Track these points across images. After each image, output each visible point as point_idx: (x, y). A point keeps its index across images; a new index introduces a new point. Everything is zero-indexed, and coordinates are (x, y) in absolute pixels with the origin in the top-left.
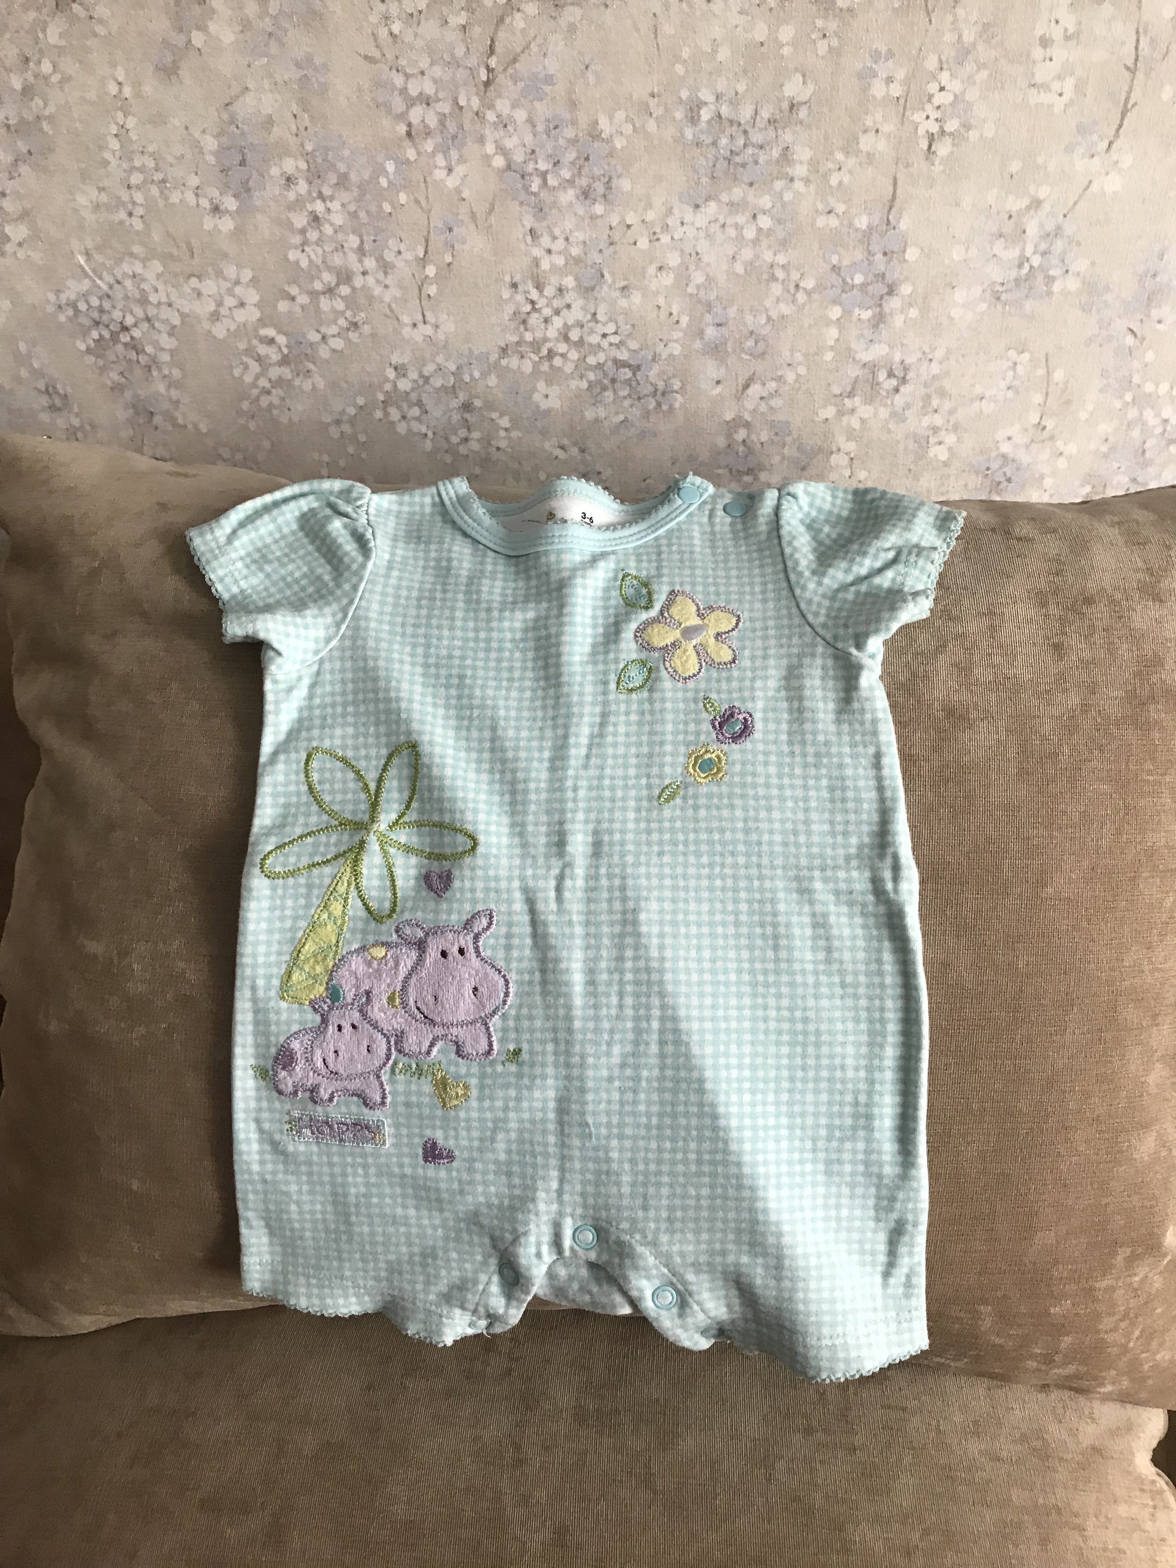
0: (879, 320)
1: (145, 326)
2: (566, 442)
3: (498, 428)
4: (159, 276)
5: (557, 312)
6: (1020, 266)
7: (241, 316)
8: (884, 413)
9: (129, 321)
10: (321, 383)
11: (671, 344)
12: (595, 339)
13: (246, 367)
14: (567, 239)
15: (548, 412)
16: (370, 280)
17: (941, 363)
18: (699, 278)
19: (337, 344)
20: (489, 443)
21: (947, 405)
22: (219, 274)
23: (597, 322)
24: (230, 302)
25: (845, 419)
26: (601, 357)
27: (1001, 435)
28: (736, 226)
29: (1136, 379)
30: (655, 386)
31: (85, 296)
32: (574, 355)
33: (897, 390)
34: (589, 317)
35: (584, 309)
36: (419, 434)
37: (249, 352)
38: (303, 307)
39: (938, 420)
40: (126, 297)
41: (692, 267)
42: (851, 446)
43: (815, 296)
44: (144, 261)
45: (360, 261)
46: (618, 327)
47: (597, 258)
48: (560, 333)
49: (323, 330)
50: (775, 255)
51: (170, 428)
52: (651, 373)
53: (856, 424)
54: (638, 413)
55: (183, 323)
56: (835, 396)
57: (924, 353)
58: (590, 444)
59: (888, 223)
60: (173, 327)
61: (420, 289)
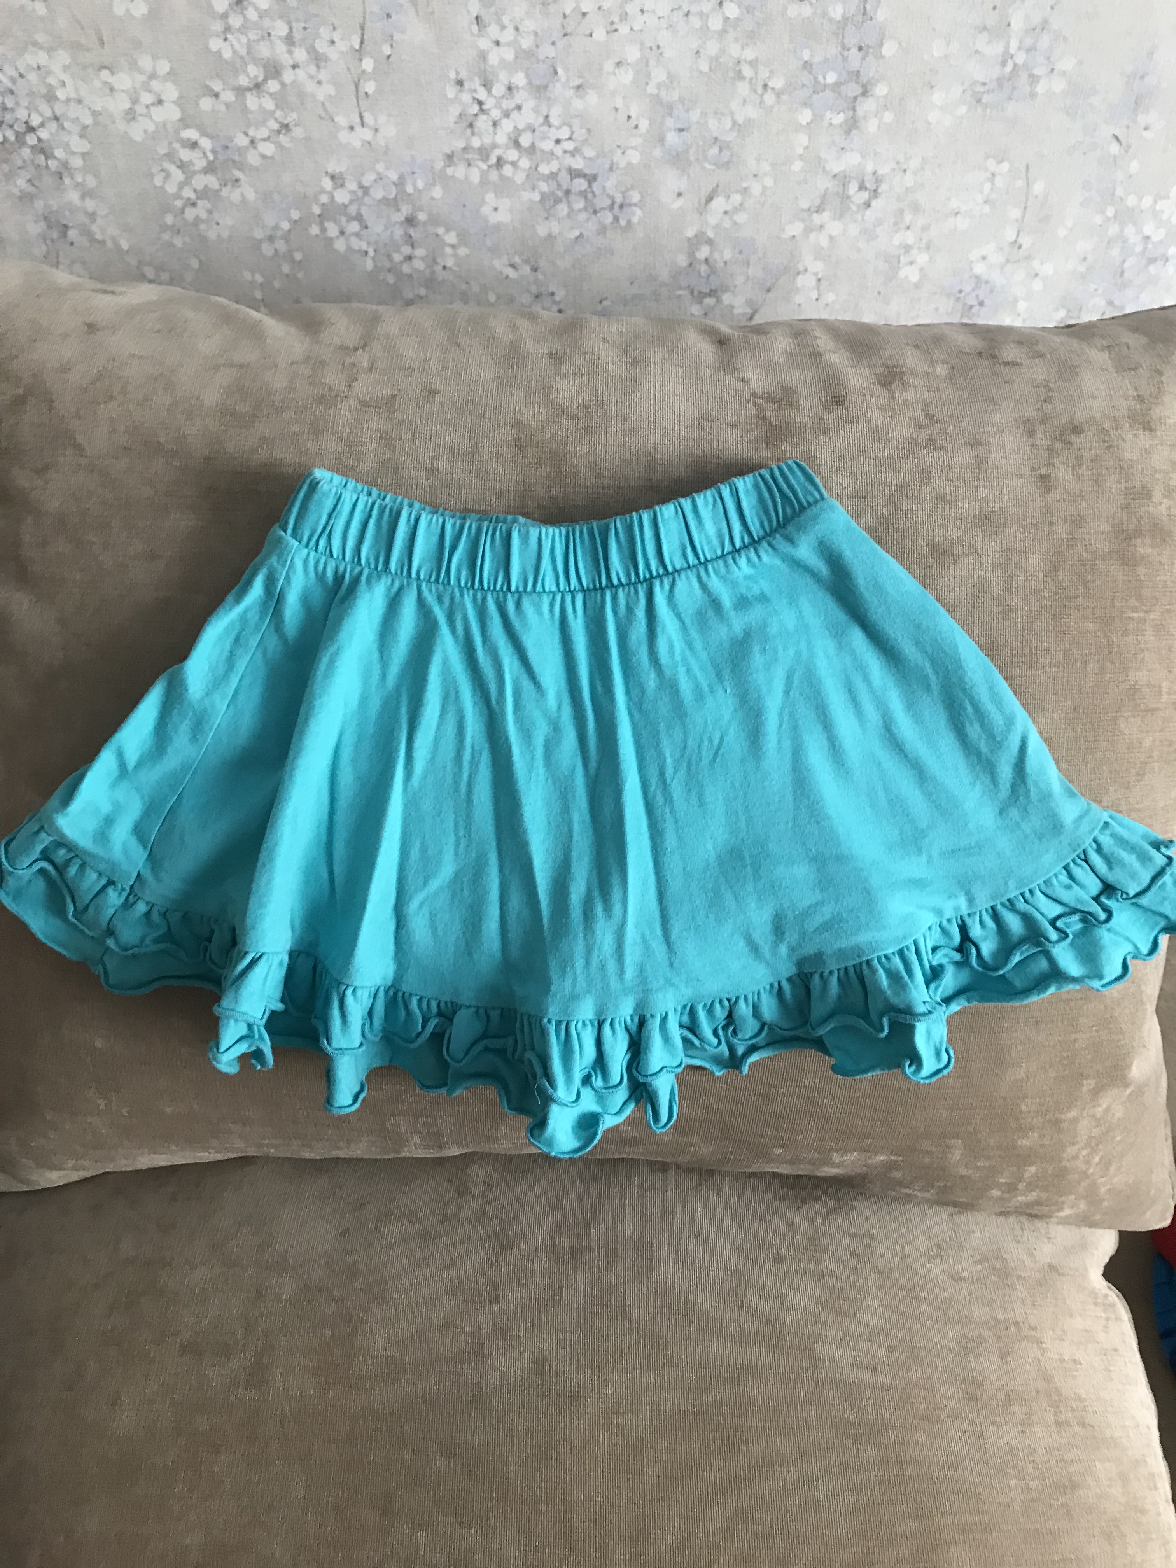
0: (852, 125)
1: (54, 125)
2: (517, 260)
3: (444, 244)
4: (66, 68)
5: (507, 115)
6: (1004, 64)
7: (159, 114)
8: (854, 230)
9: (35, 121)
10: (251, 195)
11: (629, 152)
12: (547, 145)
13: (168, 176)
14: (517, 29)
15: (498, 227)
16: (301, 75)
17: (915, 174)
18: (659, 75)
19: (268, 149)
20: (435, 261)
21: (921, 221)
22: (134, 66)
23: (550, 126)
24: (147, 98)
25: (813, 236)
26: (554, 166)
27: (975, 254)
28: (701, 14)
29: (1119, 192)
30: (612, 198)
32: (525, 163)
33: (868, 205)
34: (541, 120)
35: (536, 110)
36: (359, 251)
37: (170, 156)
38: (228, 105)
39: (910, 238)
40: (31, 94)
41: (652, 62)
42: (817, 267)
43: (785, 97)
44: (50, 50)
45: (290, 52)
46: (573, 133)
47: (550, 51)
48: (510, 138)
49: (251, 133)
50: (743, 49)
51: (88, 244)
52: (608, 184)
53: (824, 242)
54: (595, 228)
55: (96, 124)
56: (803, 210)
57: (898, 163)
58: (542, 263)
59: (865, 13)
60: (85, 127)
61: (357, 86)
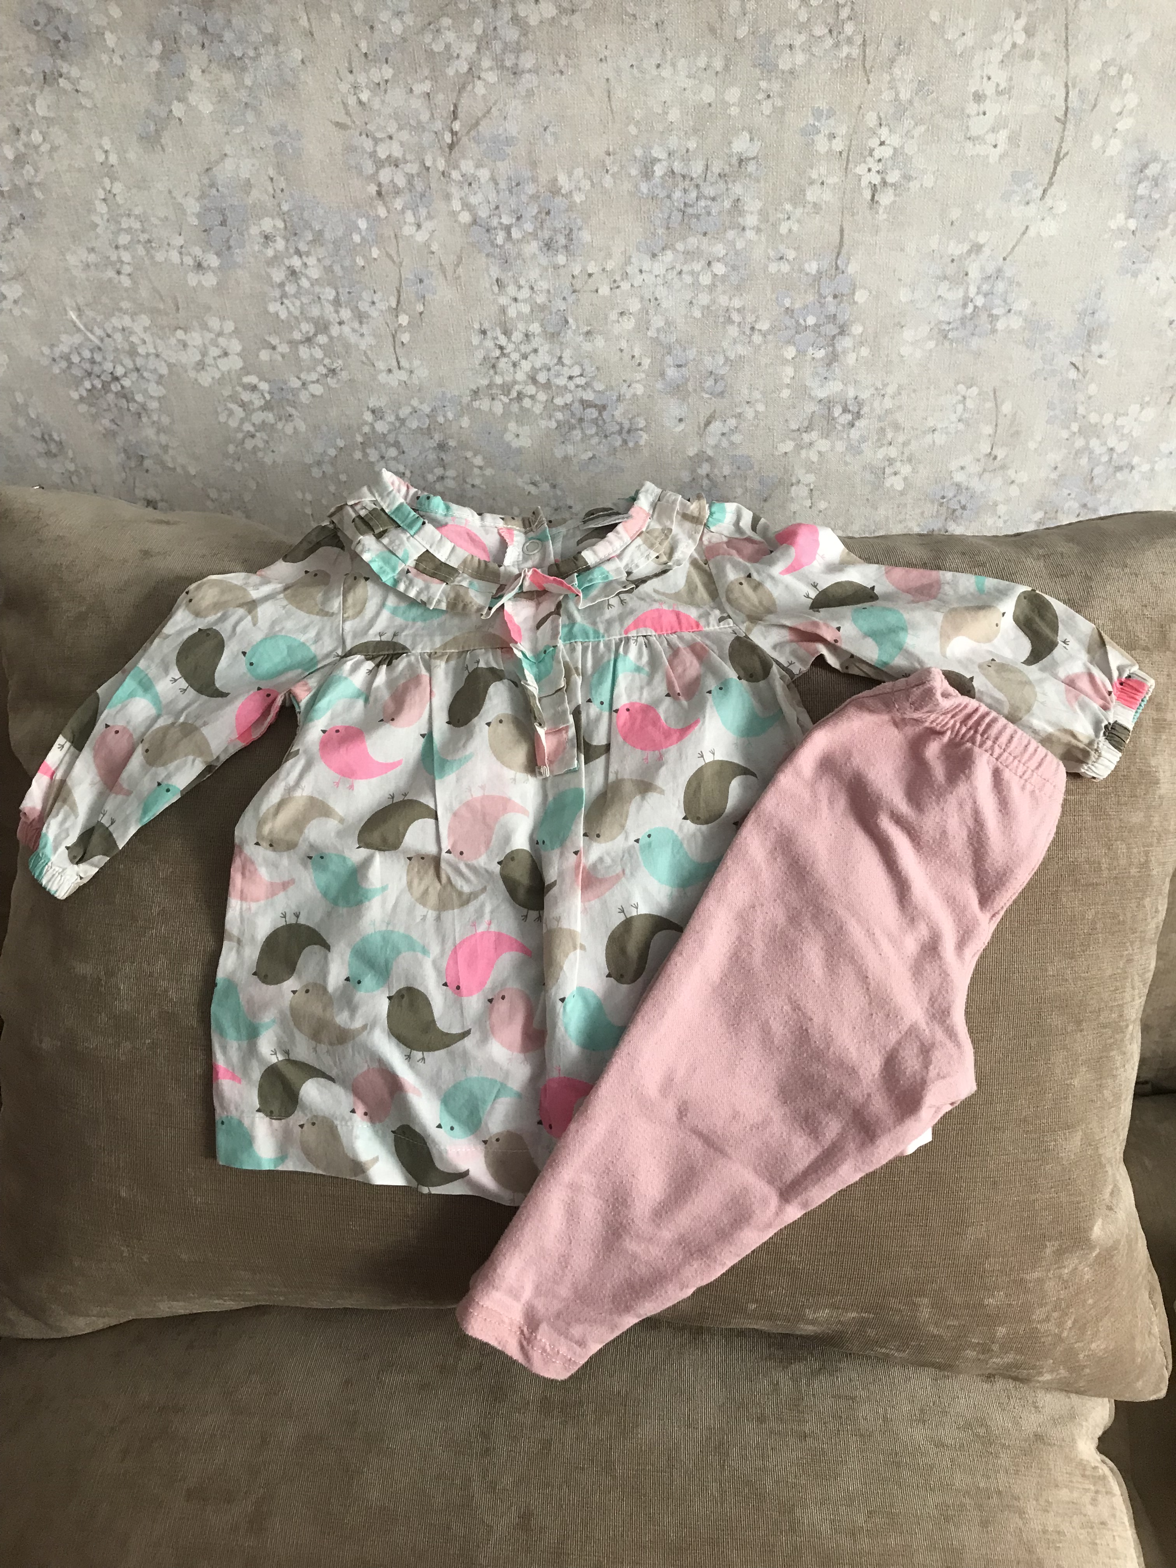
0: (833, 358)
1: (135, 375)
2: (538, 478)
3: (473, 466)
4: (146, 329)
5: (525, 357)
6: (965, 306)
7: (225, 365)
8: (840, 446)
9: (120, 371)
10: (302, 428)
11: (633, 385)
12: (562, 381)
13: (231, 413)
14: (532, 288)
15: (520, 451)
16: (346, 329)
17: (893, 398)
18: (658, 322)
19: (317, 389)
20: (464, 481)
21: (901, 438)
22: (205, 327)
23: (563, 365)
24: (214, 352)
25: (804, 453)
26: (568, 398)
27: (954, 465)
28: (692, 273)
29: (1081, 410)
30: (621, 425)
31: (78, 350)
32: (542, 397)
33: (852, 425)
34: (555, 360)
35: (550, 352)
37: (234, 398)
38: (283, 356)
39: (893, 452)
40: (116, 350)
41: (651, 312)
42: (810, 478)
43: (770, 337)
44: (133, 315)
45: (337, 312)
46: (583, 370)
47: (562, 306)
48: (528, 376)
49: (302, 376)
50: (730, 299)
51: (160, 471)
52: (617, 413)
53: (814, 458)
54: (605, 450)
55: (171, 372)
56: (793, 431)
57: (877, 389)
58: (560, 480)
59: (837, 268)
60: (161, 376)
61: (394, 337)
